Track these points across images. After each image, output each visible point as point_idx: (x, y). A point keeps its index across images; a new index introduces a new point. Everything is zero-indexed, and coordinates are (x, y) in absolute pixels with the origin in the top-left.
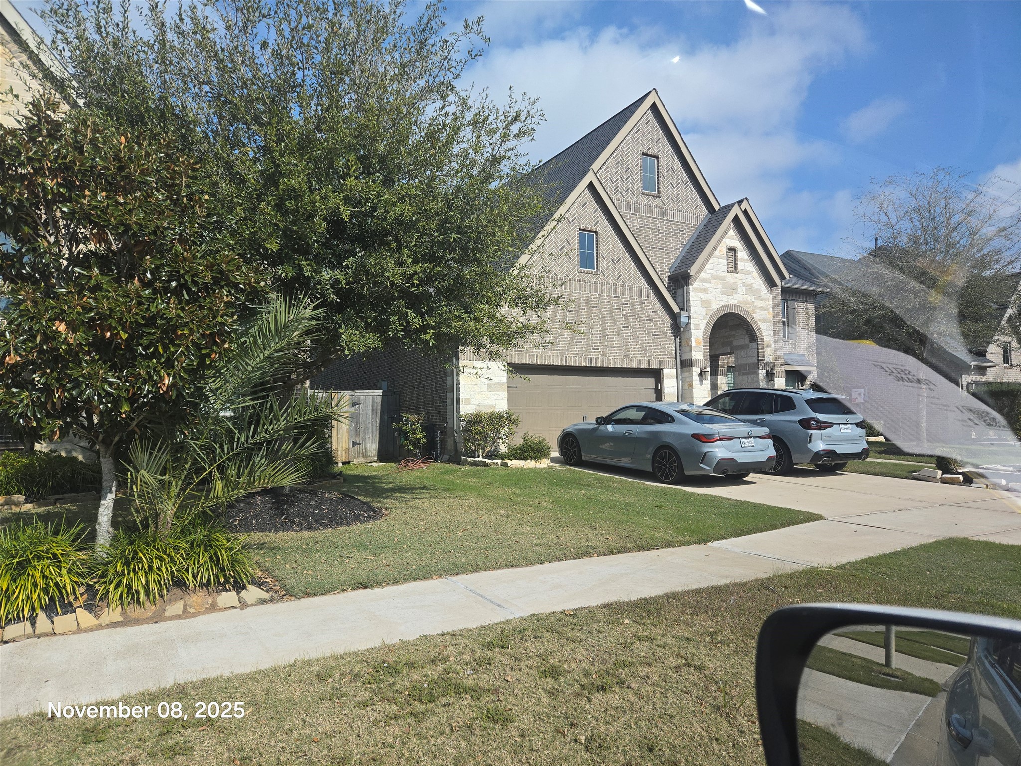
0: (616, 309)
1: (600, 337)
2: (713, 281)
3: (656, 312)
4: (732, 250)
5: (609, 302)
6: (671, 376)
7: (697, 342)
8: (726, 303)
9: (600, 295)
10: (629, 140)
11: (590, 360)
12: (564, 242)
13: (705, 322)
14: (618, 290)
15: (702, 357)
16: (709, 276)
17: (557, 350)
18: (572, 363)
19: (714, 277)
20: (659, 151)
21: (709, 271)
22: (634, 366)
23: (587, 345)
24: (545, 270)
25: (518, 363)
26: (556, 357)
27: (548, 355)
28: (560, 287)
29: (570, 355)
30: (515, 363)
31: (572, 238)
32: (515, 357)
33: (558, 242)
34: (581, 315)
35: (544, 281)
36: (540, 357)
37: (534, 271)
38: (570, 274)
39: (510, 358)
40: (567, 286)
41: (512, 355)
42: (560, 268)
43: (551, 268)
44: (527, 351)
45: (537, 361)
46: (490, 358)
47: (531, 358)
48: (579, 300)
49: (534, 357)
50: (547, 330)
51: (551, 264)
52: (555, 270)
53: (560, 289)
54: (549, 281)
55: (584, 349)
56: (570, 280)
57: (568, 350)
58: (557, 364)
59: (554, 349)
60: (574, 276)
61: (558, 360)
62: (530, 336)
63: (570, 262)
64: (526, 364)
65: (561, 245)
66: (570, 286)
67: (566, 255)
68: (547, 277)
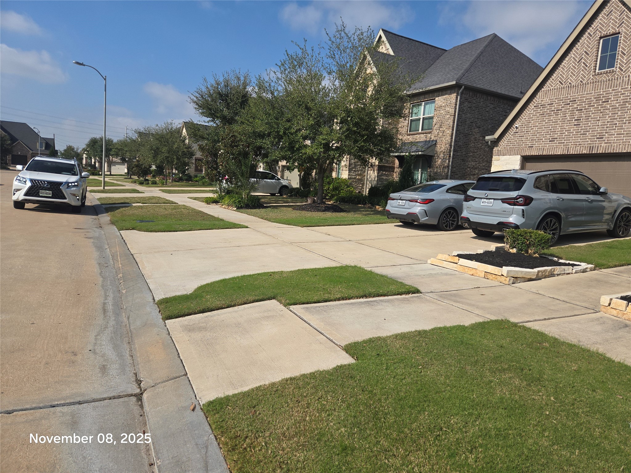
1: (607, 127)
9: (613, 90)
23: (591, 136)
24: (561, 83)
25: (529, 156)
26: (559, 149)
27: (552, 148)
28: (573, 93)
29: (572, 146)
30: (526, 156)
31: (591, 49)
32: (527, 151)
33: (577, 57)
34: (590, 111)
35: (559, 92)
36: (546, 149)
37: (552, 86)
38: (584, 80)
39: (523, 152)
40: (580, 90)
41: (525, 150)
42: (576, 77)
43: (567, 80)
44: (536, 147)
45: (543, 153)
46: (510, 154)
47: (539, 151)
48: (590, 99)
49: (541, 150)
50: (556, 129)
51: (567, 77)
52: (571, 80)
53: (573, 94)
54: (564, 91)
55: (587, 140)
56: (583, 84)
57: (571, 142)
58: (559, 154)
59: (559, 143)
60: (588, 80)
61: (561, 150)
62: (541, 135)
63: (586, 70)
64: (534, 155)
65: (579, 58)
66: (583, 89)
67: (583, 64)
68: (562, 88)
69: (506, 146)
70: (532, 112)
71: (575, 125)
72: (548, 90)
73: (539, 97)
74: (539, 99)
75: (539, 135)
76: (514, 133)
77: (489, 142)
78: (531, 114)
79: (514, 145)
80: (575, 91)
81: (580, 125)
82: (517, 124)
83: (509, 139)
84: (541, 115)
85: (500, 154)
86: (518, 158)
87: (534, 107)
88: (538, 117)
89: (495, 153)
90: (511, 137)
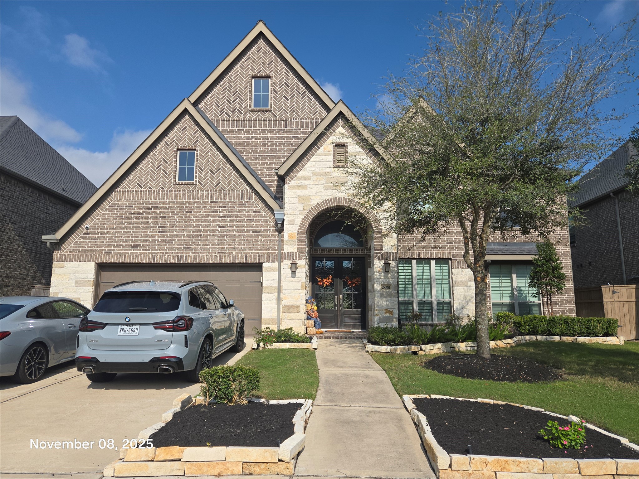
0: (213, 212)
1: (193, 237)
2: (314, 178)
3: (259, 212)
4: (341, 146)
5: (204, 207)
6: (272, 270)
7: (290, 236)
8: (329, 197)
9: (195, 202)
10: (238, 68)
11: (179, 257)
12: (161, 161)
13: (302, 217)
14: (216, 196)
15: (295, 251)
16: (309, 174)
17: (146, 250)
18: (159, 260)
19: (314, 174)
20: (271, 72)
21: (308, 169)
22: (228, 261)
23: (178, 245)
24: (140, 186)
25: (106, 263)
26: (144, 256)
27: (136, 255)
28: (154, 198)
29: (159, 254)
30: (103, 263)
31: (170, 158)
32: (104, 258)
33: (155, 162)
34: (174, 219)
35: (138, 195)
36: (128, 257)
37: (129, 187)
38: (165, 187)
39: (98, 258)
40: (162, 196)
41: (101, 256)
42: (155, 183)
43: (146, 184)
44: (115, 253)
45: (124, 261)
46: (80, 260)
47: (119, 258)
48: (173, 207)
49: (122, 257)
50: (138, 235)
51: (146, 181)
52: (150, 184)
53: (154, 199)
54: (144, 194)
55: (174, 249)
56: (164, 191)
57: (157, 250)
58: (144, 262)
59: (143, 250)
60: (169, 188)
61: (146, 258)
62: (120, 240)
63: (166, 177)
64: (114, 263)
65: (158, 164)
66: (164, 196)
67: (162, 171)
68: (141, 191)
69: (73, 250)
70: (107, 212)
71: (159, 232)
72: (125, 190)
73: (115, 196)
74: (114, 199)
75: (118, 239)
76: (84, 234)
77: (48, 244)
78: (106, 214)
79: (85, 250)
80: (156, 197)
81: (164, 232)
82: (88, 223)
83: (77, 242)
84: (119, 217)
85: (63, 259)
86: (92, 265)
87: (109, 206)
88: (114, 219)
89: (57, 258)
90: (79, 239)
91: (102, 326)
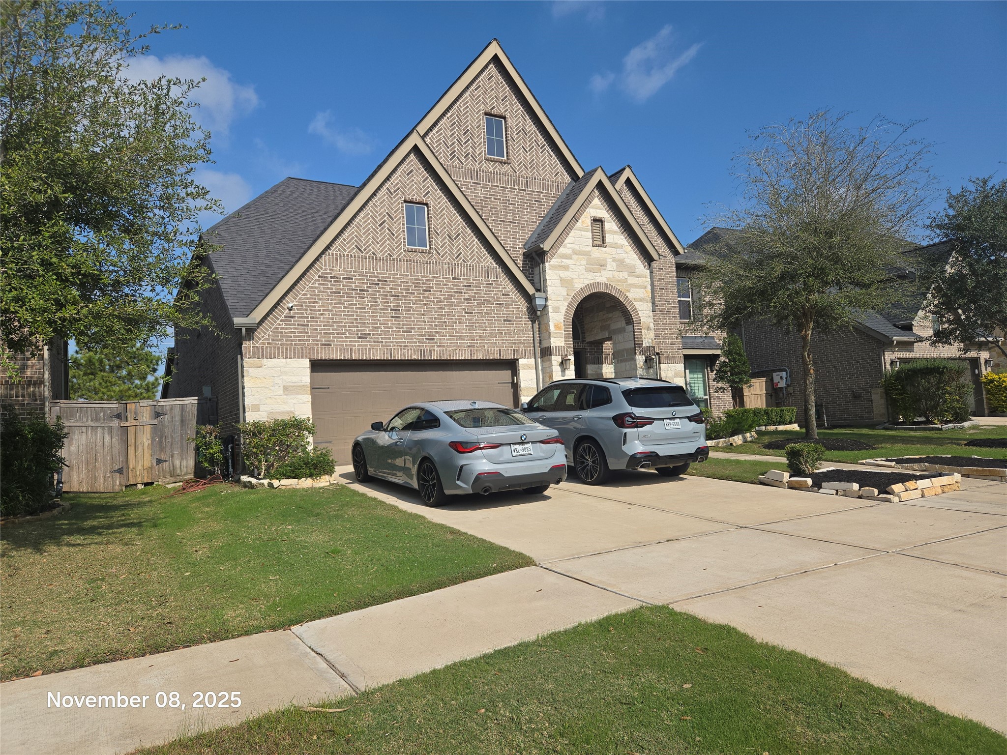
0: (457, 292)
1: (436, 325)
2: (575, 257)
3: (509, 295)
4: (598, 221)
5: (445, 285)
6: (528, 367)
7: (557, 327)
8: (592, 282)
9: (433, 277)
10: (466, 98)
11: (422, 352)
12: (385, 216)
13: (566, 304)
14: (458, 270)
15: (563, 344)
16: (569, 252)
17: (378, 342)
18: (397, 356)
19: (575, 252)
20: (506, 111)
21: (569, 246)
22: (480, 357)
23: (419, 335)
24: (360, 250)
25: (325, 360)
26: (377, 351)
27: (366, 349)
28: (380, 268)
29: (396, 347)
30: (321, 360)
31: (395, 212)
32: (321, 353)
33: (376, 216)
34: (410, 300)
35: (359, 262)
36: (355, 351)
37: (345, 250)
38: (393, 253)
39: (314, 353)
40: (390, 267)
41: (317, 350)
42: (380, 246)
43: (368, 247)
44: (337, 345)
45: (351, 357)
46: (287, 355)
47: (344, 353)
48: (407, 283)
49: (348, 351)
50: (365, 320)
51: (367, 242)
52: (373, 248)
53: (380, 270)
54: (366, 262)
55: (414, 340)
56: (394, 259)
57: (393, 342)
58: (379, 358)
59: (374, 342)
60: (399, 256)
61: (380, 354)
62: (341, 326)
63: (394, 240)
64: (337, 360)
65: (380, 219)
66: (394, 267)
67: (387, 231)
68: (362, 258)
69: (273, 340)
70: (317, 285)
71: (392, 317)
72: (340, 254)
73: (325, 262)
74: (325, 266)
75: (338, 326)
76: (285, 317)
77: (244, 330)
78: (316, 288)
79: (292, 340)
80: (383, 267)
81: (399, 317)
82: (290, 302)
83: (276, 328)
84: (335, 293)
85: (261, 354)
86: (306, 363)
87: (319, 277)
88: (329, 296)
89: (250, 352)
90: (279, 325)
91: (650, 421)
